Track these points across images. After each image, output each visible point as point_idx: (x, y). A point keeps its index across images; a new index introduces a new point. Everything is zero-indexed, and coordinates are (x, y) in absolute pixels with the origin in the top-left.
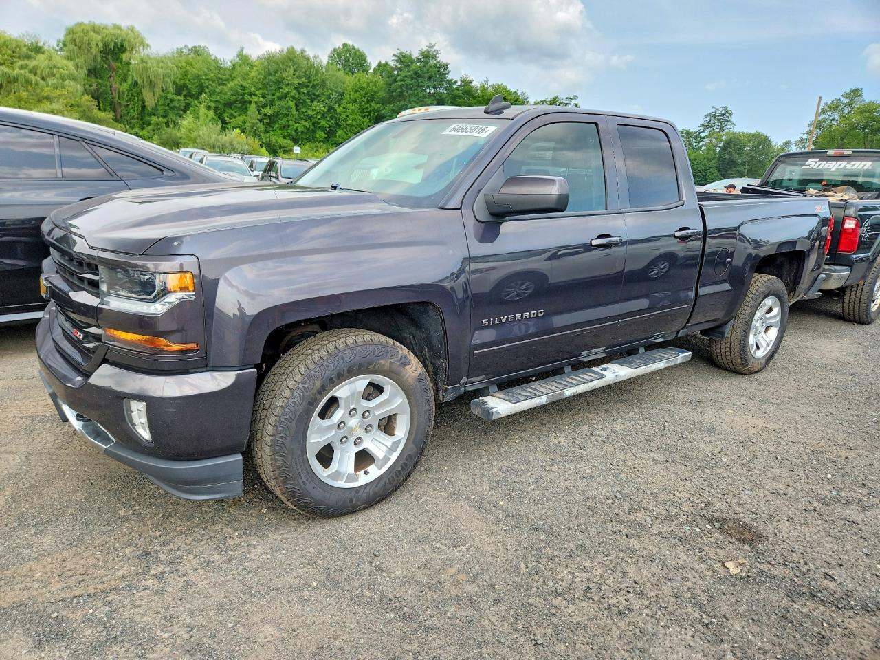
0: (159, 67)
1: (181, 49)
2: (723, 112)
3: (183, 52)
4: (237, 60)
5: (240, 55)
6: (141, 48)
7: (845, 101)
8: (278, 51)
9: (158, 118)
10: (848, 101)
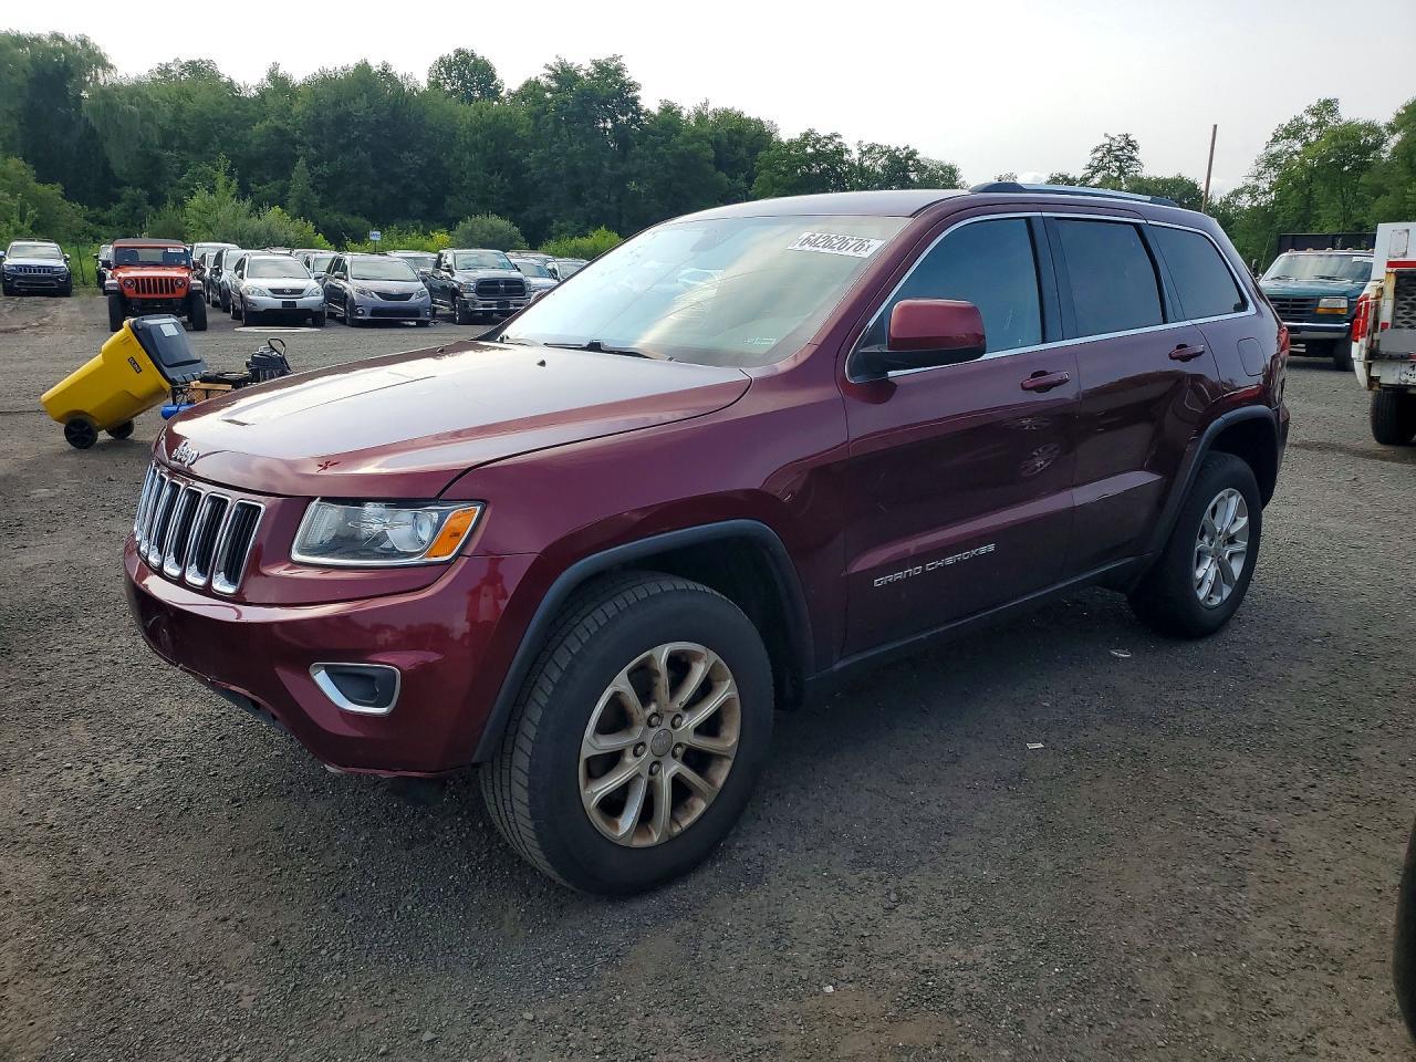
0: (132, 104)
1: (167, 65)
2: (1122, 144)
3: (171, 71)
4: (269, 85)
5: (273, 76)
6: (100, 71)
7: (1311, 120)
8: (339, 68)
9: (135, 188)
10: (1315, 120)
